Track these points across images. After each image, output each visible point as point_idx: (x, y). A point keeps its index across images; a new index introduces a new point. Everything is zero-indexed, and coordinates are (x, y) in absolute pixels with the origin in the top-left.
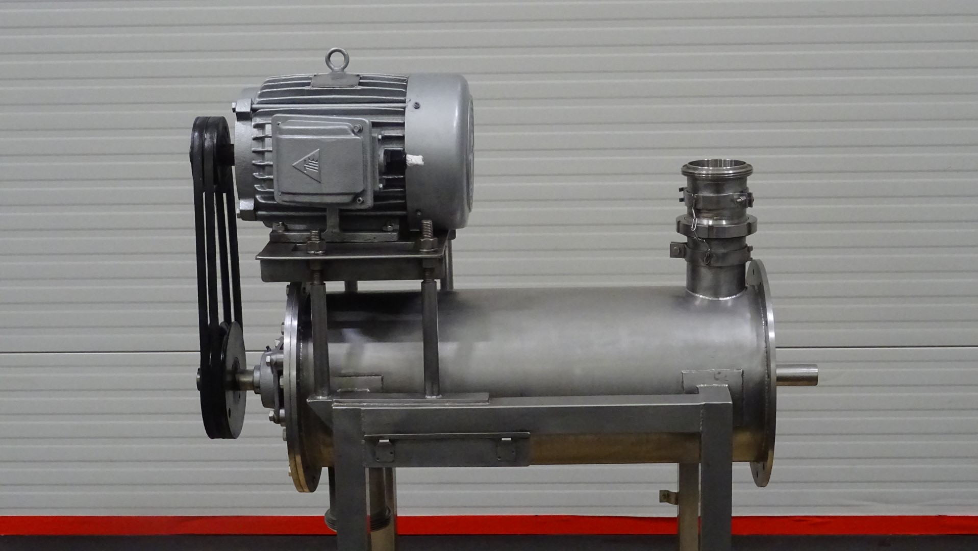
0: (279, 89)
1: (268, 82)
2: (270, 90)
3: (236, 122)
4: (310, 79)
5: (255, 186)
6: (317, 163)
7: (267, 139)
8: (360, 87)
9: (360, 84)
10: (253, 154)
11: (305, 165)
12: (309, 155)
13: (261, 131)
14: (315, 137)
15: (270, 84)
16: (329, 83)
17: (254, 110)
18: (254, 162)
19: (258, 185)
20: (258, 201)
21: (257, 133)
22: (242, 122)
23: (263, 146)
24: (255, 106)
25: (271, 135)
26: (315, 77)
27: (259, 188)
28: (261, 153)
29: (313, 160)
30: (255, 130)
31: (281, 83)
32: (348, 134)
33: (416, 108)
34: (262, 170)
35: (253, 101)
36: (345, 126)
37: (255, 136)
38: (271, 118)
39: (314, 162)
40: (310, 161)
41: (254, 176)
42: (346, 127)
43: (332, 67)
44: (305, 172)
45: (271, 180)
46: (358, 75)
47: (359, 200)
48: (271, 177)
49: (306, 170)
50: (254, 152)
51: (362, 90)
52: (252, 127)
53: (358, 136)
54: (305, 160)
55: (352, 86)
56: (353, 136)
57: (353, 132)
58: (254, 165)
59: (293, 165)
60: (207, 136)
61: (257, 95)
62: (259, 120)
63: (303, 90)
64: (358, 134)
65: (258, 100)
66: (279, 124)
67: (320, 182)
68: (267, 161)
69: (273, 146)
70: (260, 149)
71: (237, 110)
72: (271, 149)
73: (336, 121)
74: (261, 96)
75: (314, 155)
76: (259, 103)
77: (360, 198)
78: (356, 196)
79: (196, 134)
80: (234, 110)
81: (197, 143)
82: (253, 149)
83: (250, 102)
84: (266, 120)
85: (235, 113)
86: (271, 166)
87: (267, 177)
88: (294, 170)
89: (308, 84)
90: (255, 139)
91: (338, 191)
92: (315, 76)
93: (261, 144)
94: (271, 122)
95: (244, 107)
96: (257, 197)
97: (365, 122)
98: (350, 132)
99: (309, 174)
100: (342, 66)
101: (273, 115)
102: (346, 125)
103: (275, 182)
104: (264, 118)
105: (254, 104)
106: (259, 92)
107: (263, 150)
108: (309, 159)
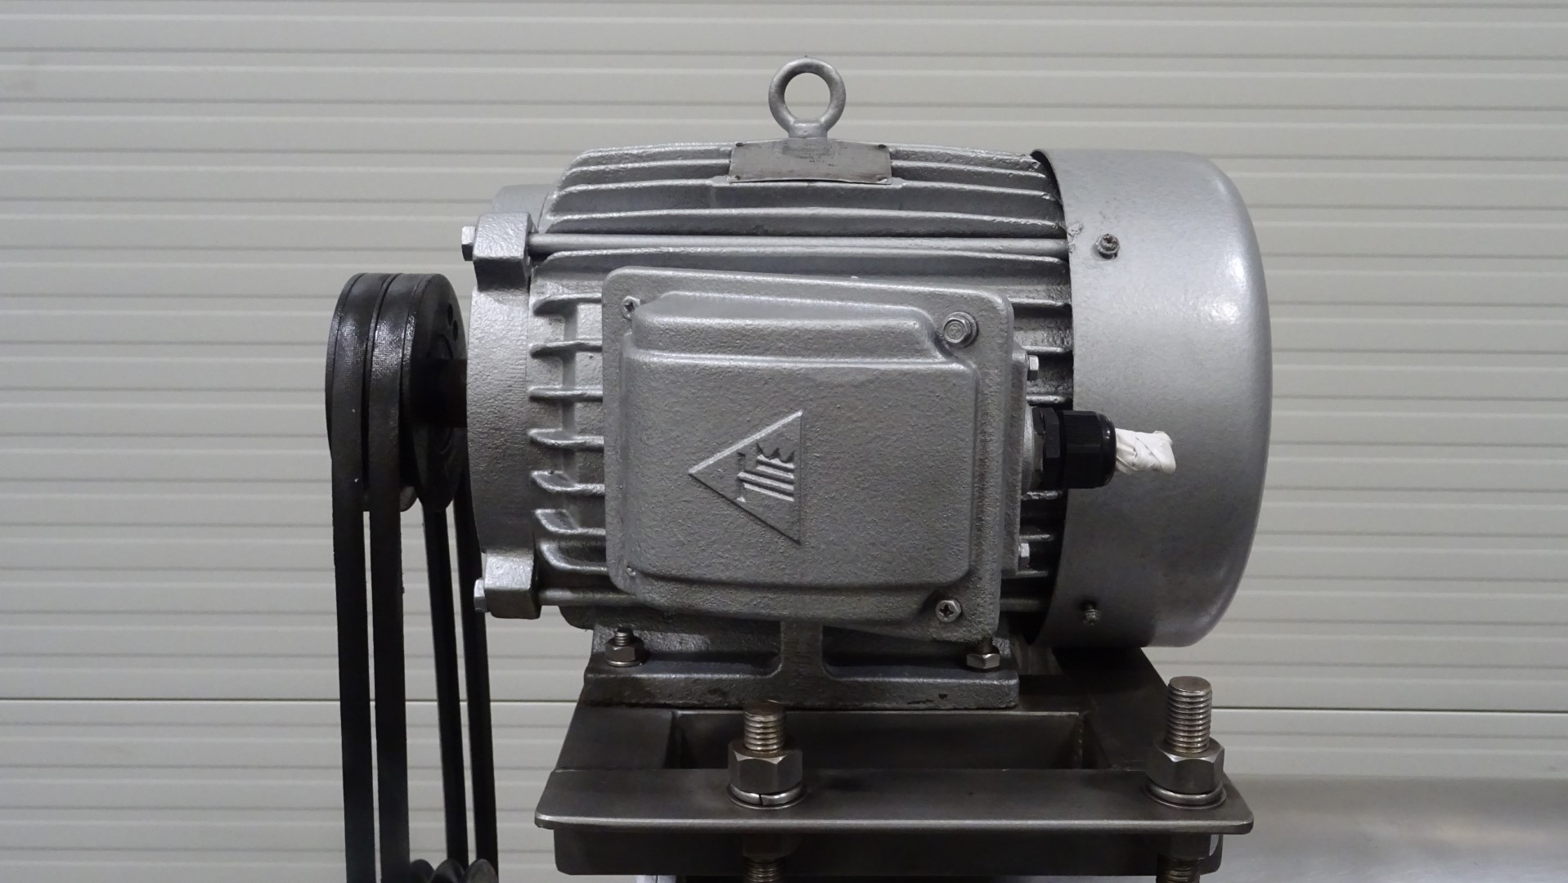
0: (623, 185)
1: (585, 162)
2: (591, 187)
3: (475, 293)
4: (728, 155)
5: (539, 512)
6: (790, 466)
7: (580, 357)
8: (899, 184)
9: (897, 172)
10: (535, 405)
11: (742, 475)
12: (757, 436)
13: (563, 326)
14: (787, 363)
15: (592, 168)
16: (792, 170)
17: (536, 254)
18: (533, 432)
19: (548, 511)
20: (547, 563)
21: (548, 333)
22: (495, 294)
23: (569, 380)
24: (537, 240)
25: (599, 343)
26: (741, 148)
27: (553, 523)
28: (562, 406)
29: (776, 454)
30: (541, 322)
31: (630, 165)
32: (921, 353)
33: (1106, 256)
34: (562, 460)
35: (535, 220)
36: (908, 320)
37: (540, 343)
38: (601, 283)
39: (776, 461)
40: (761, 458)
41: (534, 482)
42: (912, 324)
43: (791, 120)
44: (742, 499)
45: (599, 498)
46: (882, 147)
47: (947, 610)
48: (598, 488)
49: (746, 493)
50: (535, 399)
51: (905, 189)
52: (530, 313)
53: (958, 360)
54: (741, 455)
55: (871, 177)
56: (938, 362)
57: (938, 342)
58: (533, 442)
59: (693, 470)
60: (382, 334)
61: (548, 206)
62: (553, 289)
63: (707, 188)
64: (959, 354)
65: (552, 219)
66: (631, 307)
67: (798, 542)
68: (583, 432)
69: (606, 381)
70: (557, 390)
71: (478, 252)
72: (597, 391)
73: (864, 300)
74: (560, 207)
75: (778, 434)
76: (553, 230)
77: (952, 602)
78: (934, 597)
79: (348, 329)
80: (467, 251)
81: (349, 358)
82: (532, 388)
83: (523, 227)
84: (576, 289)
85: (470, 265)
86: (599, 450)
87: (578, 487)
88: (700, 491)
89: (724, 170)
90: (541, 354)
91: (871, 578)
92: (739, 145)
93: (560, 372)
94: (599, 295)
95: (504, 244)
96: (545, 547)
97: (990, 306)
98: (929, 344)
99: (758, 511)
100: (823, 120)
101: (609, 270)
102: (914, 315)
103: (610, 505)
104: (573, 283)
105: (537, 232)
106: (555, 196)
107: (569, 393)
108: (760, 451)
